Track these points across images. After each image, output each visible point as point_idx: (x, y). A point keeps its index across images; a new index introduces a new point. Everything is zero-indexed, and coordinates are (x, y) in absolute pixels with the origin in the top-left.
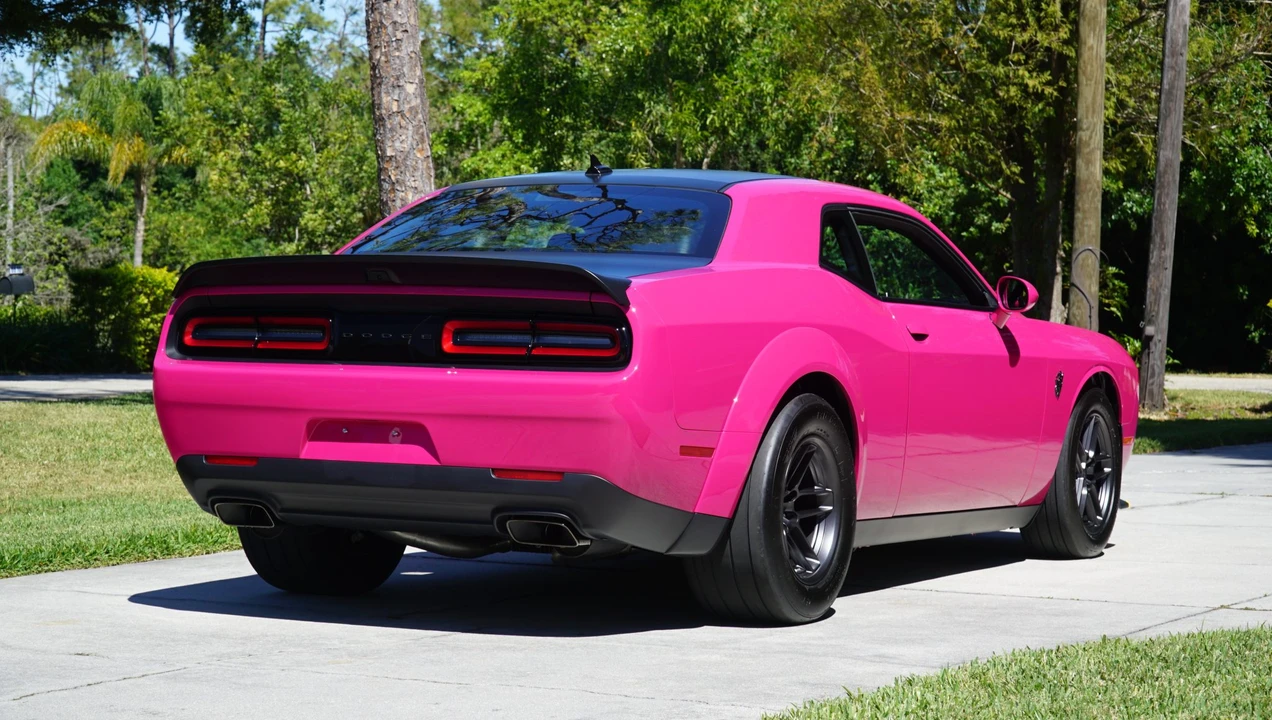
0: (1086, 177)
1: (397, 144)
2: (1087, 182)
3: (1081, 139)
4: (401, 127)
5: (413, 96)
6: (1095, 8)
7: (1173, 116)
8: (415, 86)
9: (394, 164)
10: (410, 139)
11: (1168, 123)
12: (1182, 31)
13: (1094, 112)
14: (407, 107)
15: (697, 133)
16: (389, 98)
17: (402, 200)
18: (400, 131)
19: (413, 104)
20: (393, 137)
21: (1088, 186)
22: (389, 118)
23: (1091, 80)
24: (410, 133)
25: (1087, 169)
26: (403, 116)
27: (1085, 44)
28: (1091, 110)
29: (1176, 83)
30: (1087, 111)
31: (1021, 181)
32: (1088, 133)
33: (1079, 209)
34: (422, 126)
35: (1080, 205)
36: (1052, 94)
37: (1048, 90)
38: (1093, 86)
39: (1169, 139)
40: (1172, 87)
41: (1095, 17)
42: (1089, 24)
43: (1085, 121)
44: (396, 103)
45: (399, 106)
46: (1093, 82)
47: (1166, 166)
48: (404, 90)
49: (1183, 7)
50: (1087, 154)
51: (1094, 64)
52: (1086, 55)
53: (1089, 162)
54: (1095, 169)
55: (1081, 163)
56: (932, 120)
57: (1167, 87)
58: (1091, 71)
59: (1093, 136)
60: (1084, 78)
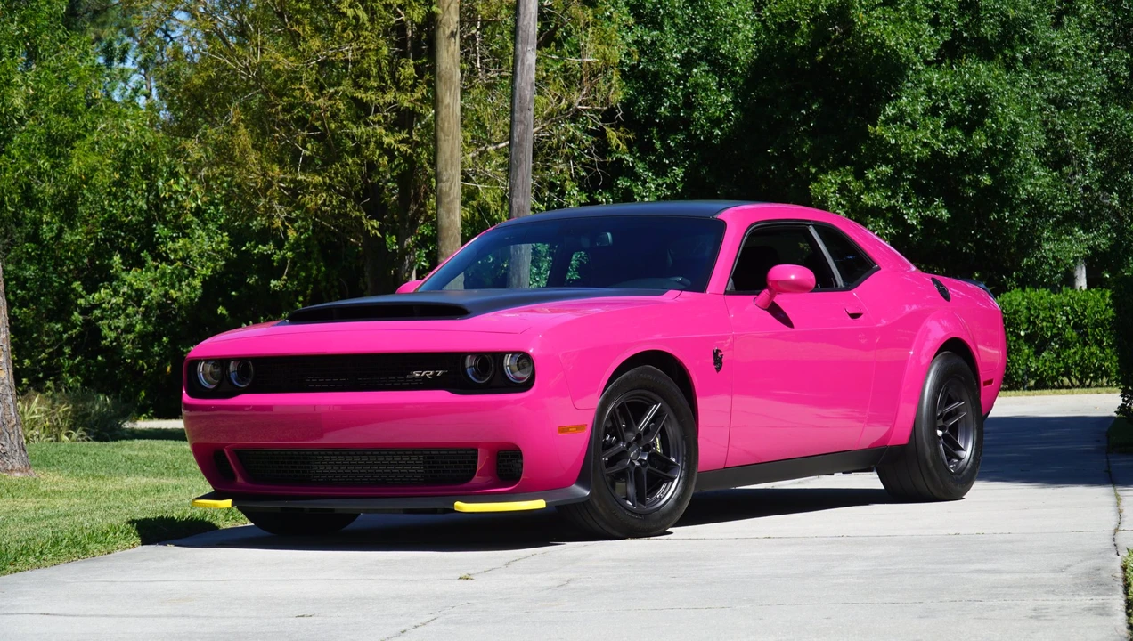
0: (447, 225)
2: (448, 229)
3: (441, 190)
6: (450, 69)
7: (523, 166)
11: (519, 173)
12: (529, 88)
13: (452, 165)
21: (449, 233)
25: (448, 218)
27: (442, 102)
28: (450, 162)
29: (524, 136)
30: (446, 165)
31: (379, 235)
32: (448, 184)
33: (442, 254)
35: (443, 250)
36: (406, 151)
37: (403, 148)
38: (450, 141)
39: (520, 188)
40: (522, 140)
41: (451, 77)
42: (445, 84)
43: (444, 173)
46: (450, 137)
47: (519, 211)
49: (530, 66)
50: (448, 203)
51: (451, 121)
52: (443, 112)
53: (449, 211)
54: (456, 217)
55: (441, 211)
56: (300, 178)
57: (516, 139)
58: (448, 127)
59: (452, 186)
60: (442, 134)
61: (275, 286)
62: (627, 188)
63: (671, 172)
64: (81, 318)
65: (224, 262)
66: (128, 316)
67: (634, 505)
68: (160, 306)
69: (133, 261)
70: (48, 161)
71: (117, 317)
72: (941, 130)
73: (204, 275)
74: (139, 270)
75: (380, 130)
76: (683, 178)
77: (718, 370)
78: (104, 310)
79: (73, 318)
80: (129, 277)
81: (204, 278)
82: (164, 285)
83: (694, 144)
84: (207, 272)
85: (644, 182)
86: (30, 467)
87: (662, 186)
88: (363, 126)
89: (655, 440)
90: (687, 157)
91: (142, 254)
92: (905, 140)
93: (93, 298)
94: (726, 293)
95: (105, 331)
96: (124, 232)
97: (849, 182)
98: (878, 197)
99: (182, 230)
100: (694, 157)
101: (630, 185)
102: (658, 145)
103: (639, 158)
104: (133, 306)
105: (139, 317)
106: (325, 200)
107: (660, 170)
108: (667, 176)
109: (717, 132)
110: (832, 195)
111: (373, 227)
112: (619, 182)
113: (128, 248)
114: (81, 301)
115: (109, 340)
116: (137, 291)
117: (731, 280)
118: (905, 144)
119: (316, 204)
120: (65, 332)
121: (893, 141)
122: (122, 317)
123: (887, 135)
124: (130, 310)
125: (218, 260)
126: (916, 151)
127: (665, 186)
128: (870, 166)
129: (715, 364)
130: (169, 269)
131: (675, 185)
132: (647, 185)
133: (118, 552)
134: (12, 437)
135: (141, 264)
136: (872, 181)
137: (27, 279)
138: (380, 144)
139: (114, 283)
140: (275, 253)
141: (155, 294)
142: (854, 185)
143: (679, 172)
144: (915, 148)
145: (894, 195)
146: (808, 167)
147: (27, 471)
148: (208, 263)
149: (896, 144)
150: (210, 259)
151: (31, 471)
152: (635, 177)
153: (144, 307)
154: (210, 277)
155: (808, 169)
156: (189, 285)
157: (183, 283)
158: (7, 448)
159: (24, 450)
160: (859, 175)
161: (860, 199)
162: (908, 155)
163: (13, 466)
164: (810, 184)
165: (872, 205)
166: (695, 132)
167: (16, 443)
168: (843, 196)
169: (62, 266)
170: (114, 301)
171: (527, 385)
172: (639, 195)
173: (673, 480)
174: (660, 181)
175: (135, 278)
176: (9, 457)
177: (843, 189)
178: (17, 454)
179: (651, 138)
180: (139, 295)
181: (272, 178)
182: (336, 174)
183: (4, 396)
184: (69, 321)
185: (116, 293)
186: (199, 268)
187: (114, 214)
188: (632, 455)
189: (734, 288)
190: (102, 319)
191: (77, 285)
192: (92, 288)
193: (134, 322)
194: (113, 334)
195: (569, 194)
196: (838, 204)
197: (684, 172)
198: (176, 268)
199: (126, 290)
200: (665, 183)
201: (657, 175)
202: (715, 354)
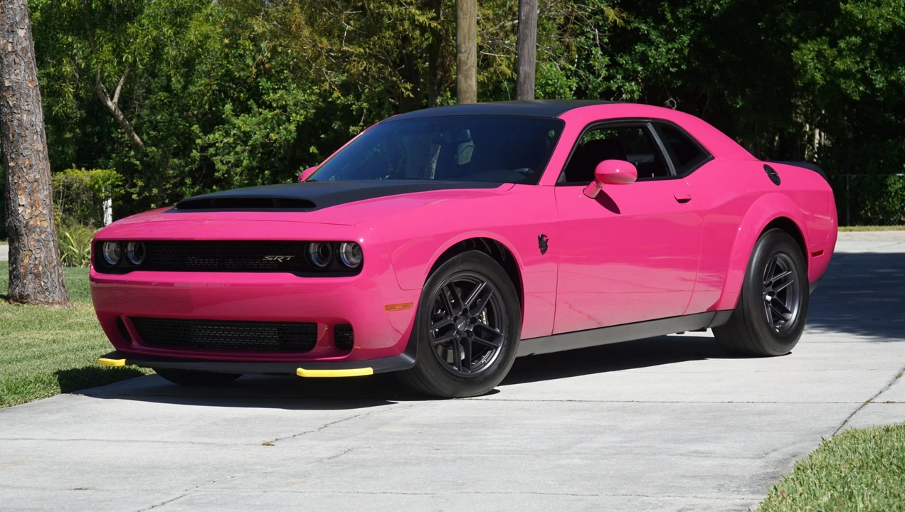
0: (465, 89)
1: (13, 77)
2: (466, 92)
3: (460, 59)
4: (15, 63)
5: (23, 39)
7: (529, 40)
8: (24, 31)
9: (11, 93)
10: (23, 72)
11: (526, 45)
13: (469, 39)
14: (19, 47)
15: (115, 68)
16: (5, 41)
17: (18, 120)
18: (15, 66)
19: (24, 45)
20: (9, 71)
21: (468, 95)
22: (6, 57)
23: (466, 15)
24: (23, 67)
25: (466, 83)
26: (17, 55)
28: (467, 36)
29: (531, 15)
30: (465, 38)
31: (411, 95)
32: (466, 55)
34: (31, 63)
36: (437, 27)
37: (434, 24)
38: (469, 19)
39: (526, 58)
40: (528, 19)
43: (463, 46)
44: (10, 45)
45: (13, 47)
46: (468, 16)
47: (525, 77)
48: (17, 34)
50: (466, 70)
51: (469, 3)
53: (467, 77)
54: (472, 82)
55: (461, 77)
56: (345, 48)
57: (523, 18)
58: (467, 8)
59: (469, 57)
60: (461, 14)
61: (353, 131)
62: (643, 52)
63: (679, 39)
64: (198, 154)
65: (314, 111)
66: (236, 153)
67: (459, 369)
68: (263, 145)
69: (242, 108)
70: (171, 28)
71: (228, 154)
72: (902, 9)
73: (298, 121)
74: (247, 116)
75: (413, 10)
76: (689, 45)
77: (543, 252)
78: (218, 148)
79: (192, 154)
80: (238, 122)
81: (298, 124)
82: (266, 128)
83: (697, 17)
84: (301, 118)
85: (657, 48)
86: (69, 300)
87: (671, 50)
88: (396, 6)
89: (482, 313)
90: (692, 27)
91: (249, 103)
92: (871, 16)
93: (209, 139)
94: (558, 184)
95: (219, 165)
96: (236, 84)
97: (825, 50)
98: (849, 63)
99: (280, 83)
100: (698, 27)
101: (645, 50)
102: (669, 16)
103: (653, 27)
104: (241, 145)
105: (246, 154)
106: (366, 67)
107: (670, 37)
108: (675, 42)
109: (717, 7)
110: (810, 61)
111: (407, 89)
112: (636, 47)
113: (238, 98)
114: (199, 141)
115: (221, 172)
116: (245, 133)
117: (563, 173)
118: (871, 19)
119: (358, 70)
120: (187, 166)
121: (861, 17)
122: (232, 153)
123: (856, 11)
124: (239, 148)
125: (309, 109)
126: (880, 24)
127: (674, 50)
128: (842, 37)
129: (540, 247)
130: (270, 115)
131: (682, 49)
132: (659, 50)
133: (36, 401)
134: (53, 276)
135: (248, 110)
136: (844, 49)
137: (158, 122)
138: (412, 20)
139: (226, 126)
140: (354, 104)
141: (257, 136)
142: (829, 52)
143: (686, 39)
144: (879, 22)
145: (863, 60)
146: (792, 37)
147: (65, 303)
148: (302, 111)
149: (863, 19)
150: (305, 108)
151: (69, 304)
152: (650, 43)
153: (250, 146)
154: (303, 122)
155: (790, 39)
156: (285, 129)
157: (281, 128)
158: (49, 285)
159: (64, 287)
160: (833, 44)
161: (833, 64)
162: (872, 27)
163: (54, 300)
164: (792, 52)
165: (844, 70)
166: (699, 7)
167: (56, 280)
168: (820, 61)
169: (187, 111)
170: (225, 140)
171: (357, 270)
172: (653, 58)
173: (497, 348)
174: (670, 46)
175: (243, 123)
176: (50, 292)
177: (820, 55)
178: (57, 290)
179: (663, 11)
180: (247, 135)
181: (322, 48)
182: (374, 45)
183: (47, 242)
184: (189, 157)
185: (227, 134)
186: (294, 115)
187: (230, 69)
188: (459, 326)
189: (565, 181)
190: (216, 155)
191: (195, 128)
192: (207, 129)
193: (242, 158)
194: (225, 168)
195: (594, 57)
196: (816, 68)
197: (690, 39)
198: (276, 115)
199: (235, 132)
200: (674, 48)
201: (668, 41)
202: (540, 239)
